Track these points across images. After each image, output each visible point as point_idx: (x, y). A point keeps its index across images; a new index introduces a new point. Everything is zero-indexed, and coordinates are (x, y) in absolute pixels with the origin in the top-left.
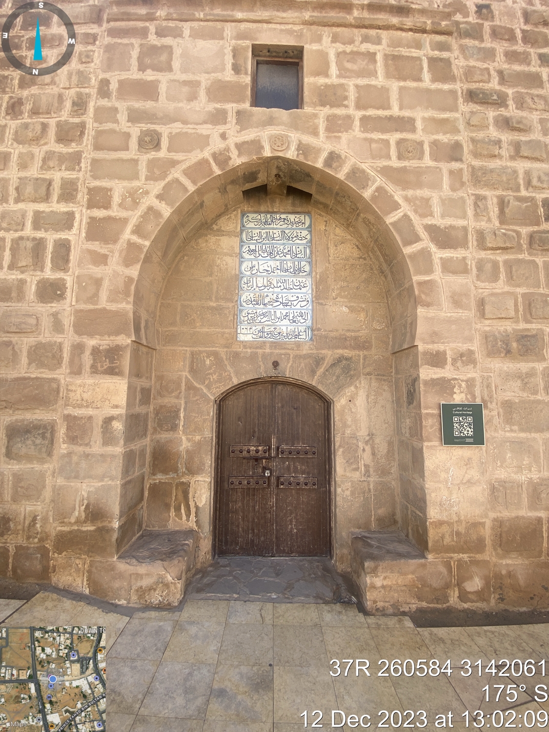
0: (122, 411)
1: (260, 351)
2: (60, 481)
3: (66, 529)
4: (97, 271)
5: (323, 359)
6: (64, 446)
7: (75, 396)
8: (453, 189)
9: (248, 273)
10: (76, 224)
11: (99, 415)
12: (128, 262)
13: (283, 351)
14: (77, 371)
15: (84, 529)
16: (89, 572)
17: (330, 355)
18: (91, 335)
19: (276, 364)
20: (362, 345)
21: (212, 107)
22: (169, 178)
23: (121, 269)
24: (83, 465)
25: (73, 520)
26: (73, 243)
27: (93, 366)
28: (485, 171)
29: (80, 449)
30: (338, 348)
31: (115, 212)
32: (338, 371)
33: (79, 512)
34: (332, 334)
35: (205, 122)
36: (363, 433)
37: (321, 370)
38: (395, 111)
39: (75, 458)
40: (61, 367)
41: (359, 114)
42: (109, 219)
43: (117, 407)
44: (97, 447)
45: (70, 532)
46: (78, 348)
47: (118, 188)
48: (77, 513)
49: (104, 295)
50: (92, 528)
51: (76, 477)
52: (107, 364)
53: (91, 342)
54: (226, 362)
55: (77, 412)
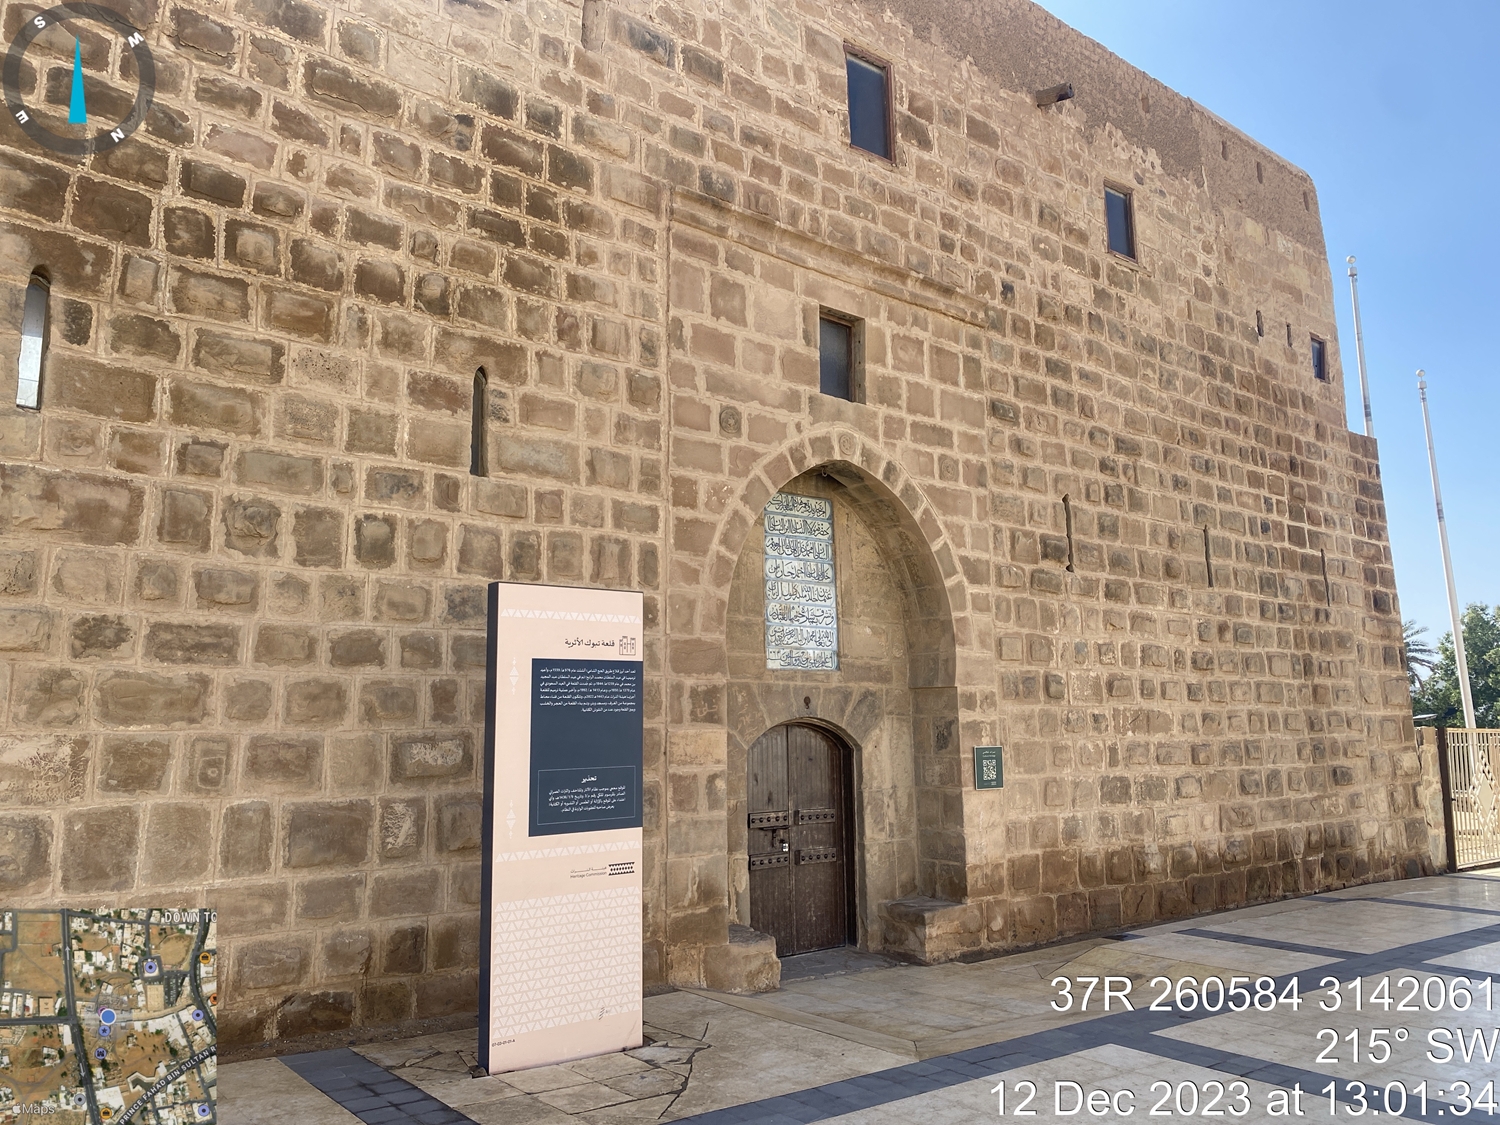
0: (723, 767)
1: (791, 683)
2: (672, 857)
3: (680, 914)
4: (689, 590)
5: (851, 694)
6: (672, 814)
7: (678, 751)
8: (980, 519)
9: (773, 576)
10: (661, 525)
11: (703, 772)
12: (719, 581)
13: (813, 684)
14: (678, 720)
15: (698, 912)
16: (705, 961)
17: (857, 688)
18: (688, 673)
19: (807, 701)
20: (884, 677)
21: (786, 385)
22: (751, 476)
23: (712, 589)
24: (693, 835)
25: (686, 903)
26: (660, 550)
27: (693, 713)
28: (1003, 500)
29: (688, 816)
30: (863, 679)
31: (702, 514)
32: (864, 709)
33: (691, 893)
34: (858, 662)
35: (780, 406)
36: (887, 786)
37: (849, 709)
38: (937, 421)
39: (684, 828)
40: (659, 714)
41: (910, 418)
42: (695, 522)
43: (718, 762)
44: (704, 814)
45: (685, 918)
46: (678, 689)
47: (704, 481)
48: (690, 894)
49: (698, 621)
50: (705, 910)
51: (687, 851)
52: (706, 710)
53: (689, 682)
54: (759, 699)
55: (683, 770)
